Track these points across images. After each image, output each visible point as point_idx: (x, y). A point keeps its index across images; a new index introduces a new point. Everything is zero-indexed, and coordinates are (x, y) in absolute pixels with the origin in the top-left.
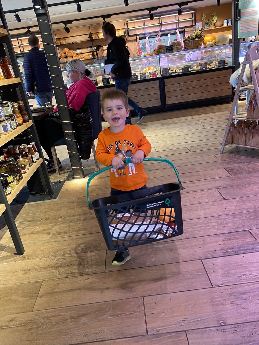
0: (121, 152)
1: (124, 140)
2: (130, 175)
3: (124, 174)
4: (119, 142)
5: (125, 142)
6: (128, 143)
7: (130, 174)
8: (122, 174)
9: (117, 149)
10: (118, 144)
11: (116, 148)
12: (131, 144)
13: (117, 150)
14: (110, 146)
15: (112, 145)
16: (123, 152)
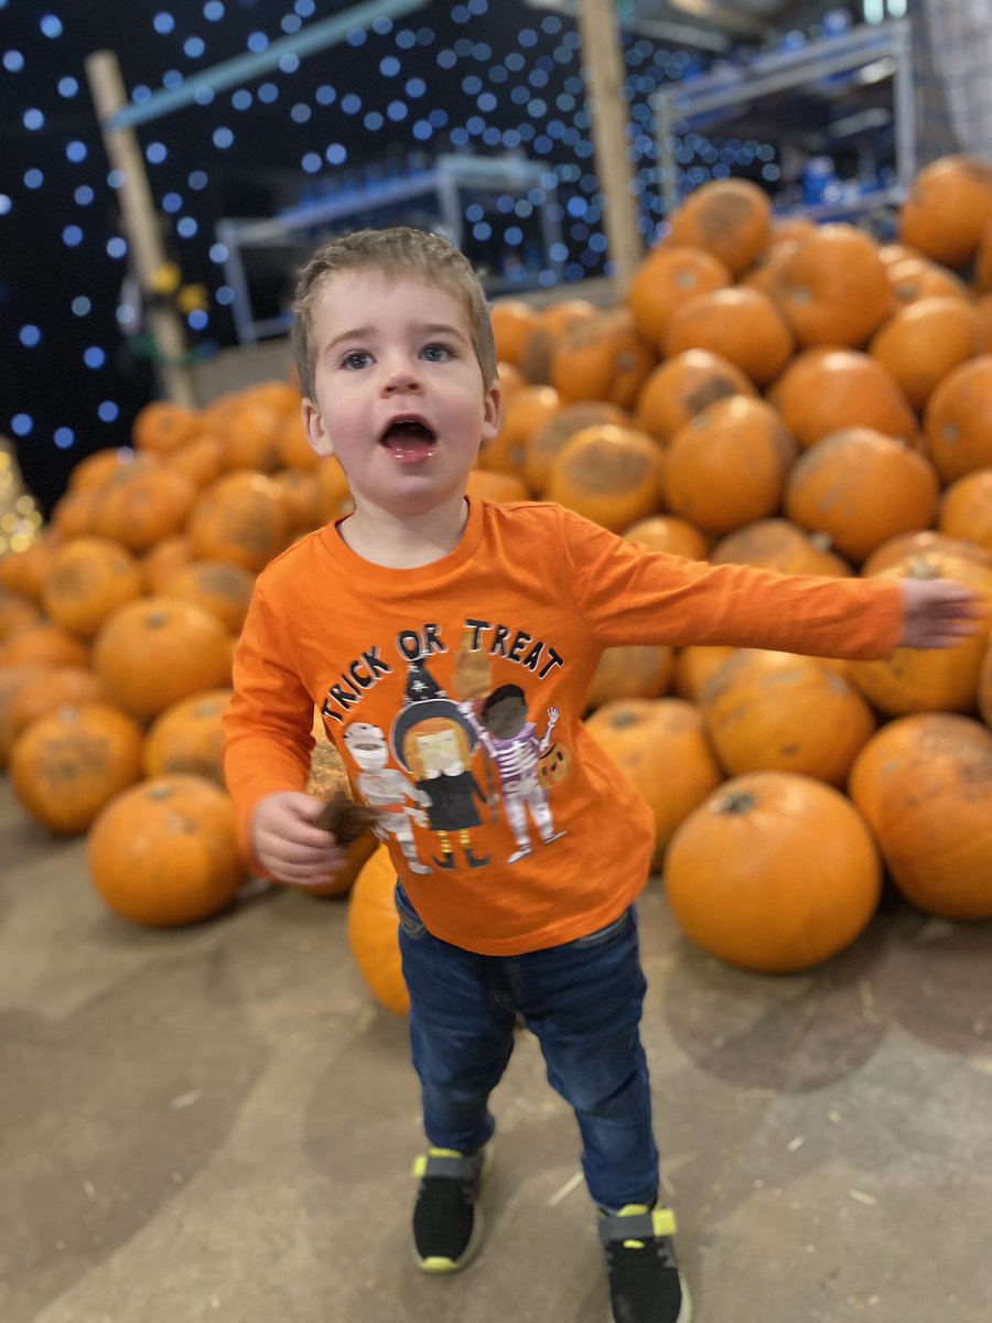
0: (450, 712)
1: (470, 622)
2: (516, 856)
3: (473, 862)
4: (431, 637)
5: (476, 632)
6: (499, 638)
7: (519, 848)
8: (460, 860)
9: (419, 686)
10: (424, 653)
11: (412, 678)
12: (517, 645)
13: (415, 696)
14: (356, 663)
15: (372, 661)
16: (465, 708)
